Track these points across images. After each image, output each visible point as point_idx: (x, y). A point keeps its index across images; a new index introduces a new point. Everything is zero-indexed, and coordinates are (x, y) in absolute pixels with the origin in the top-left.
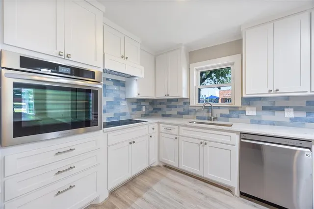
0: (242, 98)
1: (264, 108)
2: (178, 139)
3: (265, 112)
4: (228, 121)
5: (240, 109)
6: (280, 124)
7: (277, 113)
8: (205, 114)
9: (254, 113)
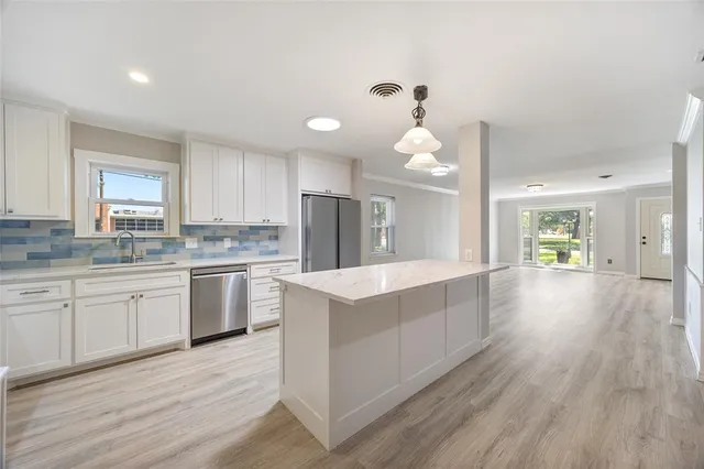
0: (181, 225)
1: (206, 239)
2: (70, 306)
3: (206, 243)
4: (160, 260)
5: (178, 240)
6: (221, 255)
7: (218, 244)
8: (116, 253)
9: (195, 246)
